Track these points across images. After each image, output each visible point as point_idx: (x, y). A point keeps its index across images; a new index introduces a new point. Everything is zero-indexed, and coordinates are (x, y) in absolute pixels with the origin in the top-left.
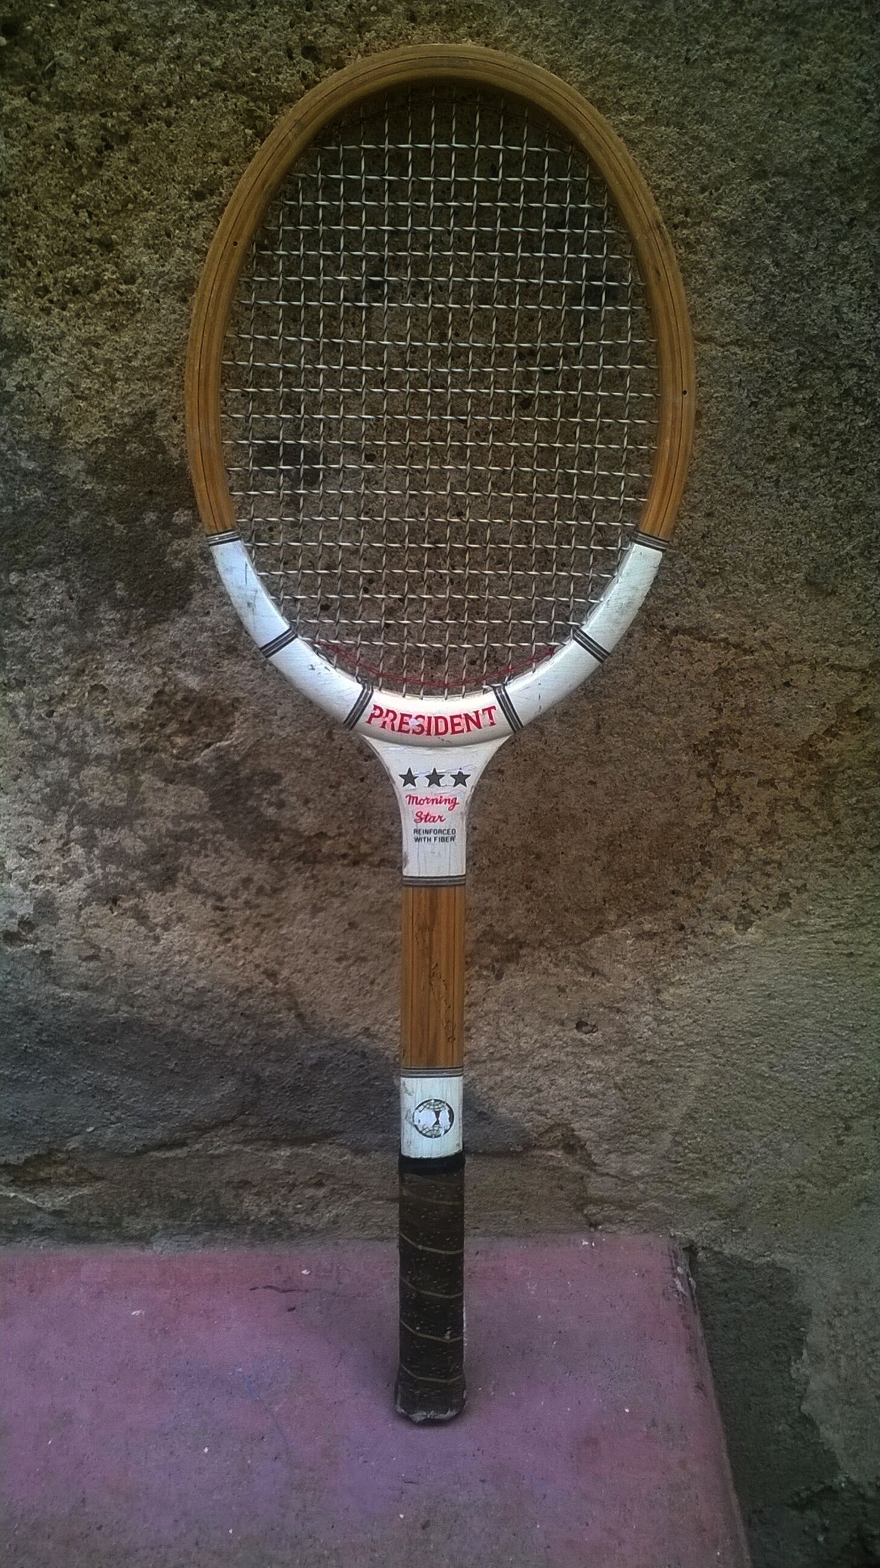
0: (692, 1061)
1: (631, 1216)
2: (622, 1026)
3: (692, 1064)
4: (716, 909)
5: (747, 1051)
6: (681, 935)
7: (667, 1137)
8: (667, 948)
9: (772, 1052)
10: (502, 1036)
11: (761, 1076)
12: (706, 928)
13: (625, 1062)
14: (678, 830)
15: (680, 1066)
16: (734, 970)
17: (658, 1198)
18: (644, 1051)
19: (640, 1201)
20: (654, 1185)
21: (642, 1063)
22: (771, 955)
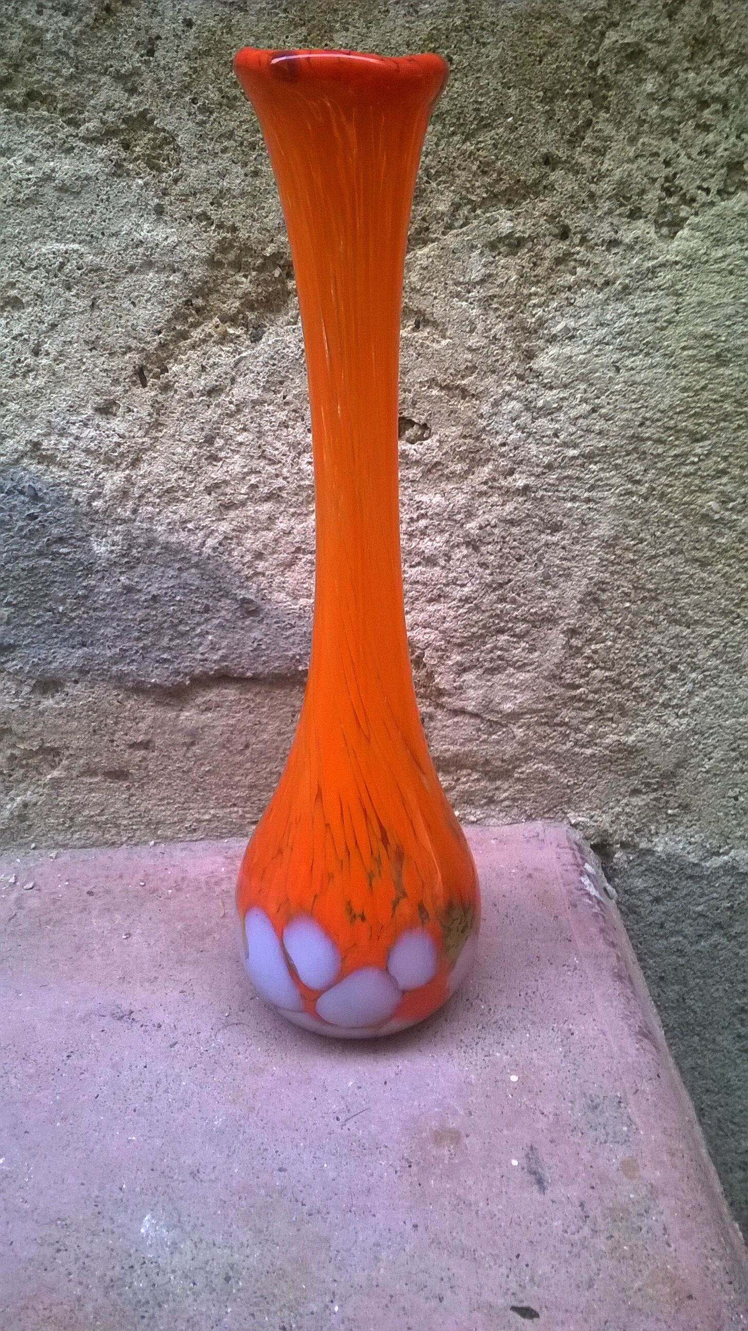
0: (592, 488)
1: (506, 790)
2: (471, 423)
3: (593, 494)
4: (621, 195)
5: (684, 470)
6: (563, 246)
7: (556, 636)
8: (539, 270)
9: (724, 472)
10: (269, 450)
11: (706, 518)
12: (604, 230)
13: (482, 494)
14: (547, 28)
15: (574, 499)
16: (658, 310)
17: (548, 755)
18: (511, 472)
19: (516, 761)
20: (540, 730)
21: (508, 493)
22: (717, 278)
